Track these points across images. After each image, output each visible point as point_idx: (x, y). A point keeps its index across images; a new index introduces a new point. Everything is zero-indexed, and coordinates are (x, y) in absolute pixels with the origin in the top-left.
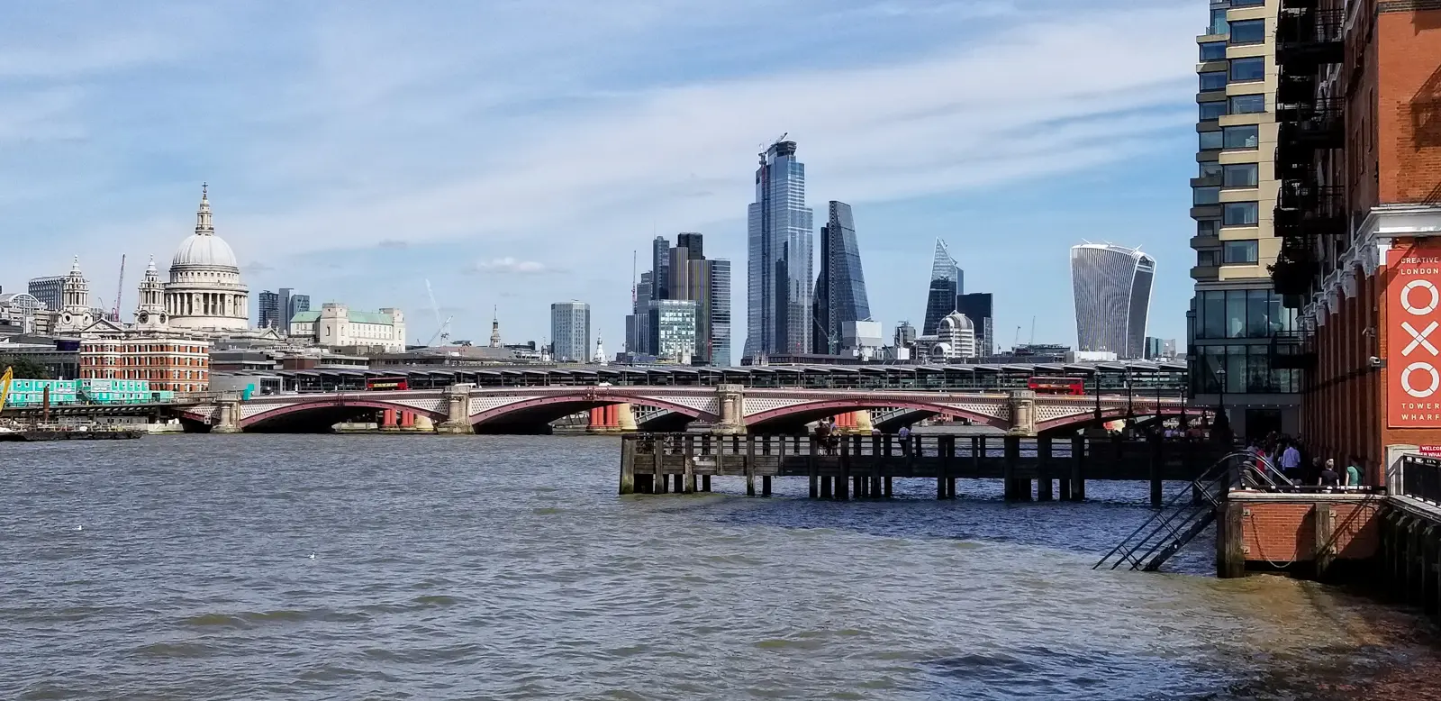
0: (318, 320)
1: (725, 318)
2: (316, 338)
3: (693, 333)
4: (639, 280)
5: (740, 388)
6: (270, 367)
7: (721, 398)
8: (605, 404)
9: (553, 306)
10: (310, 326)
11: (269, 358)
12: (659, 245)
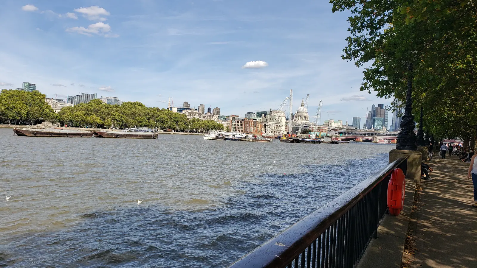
0: (329, 122)
1: (387, 121)
2: (328, 125)
3: (382, 124)
4: (368, 113)
5: (376, 136)
6: (330, 130)
7: (374, 137)
8: (358, 138)
9: (353, 118)
10: (327, 123)
11: (330, 129)
12: (373, 106)
